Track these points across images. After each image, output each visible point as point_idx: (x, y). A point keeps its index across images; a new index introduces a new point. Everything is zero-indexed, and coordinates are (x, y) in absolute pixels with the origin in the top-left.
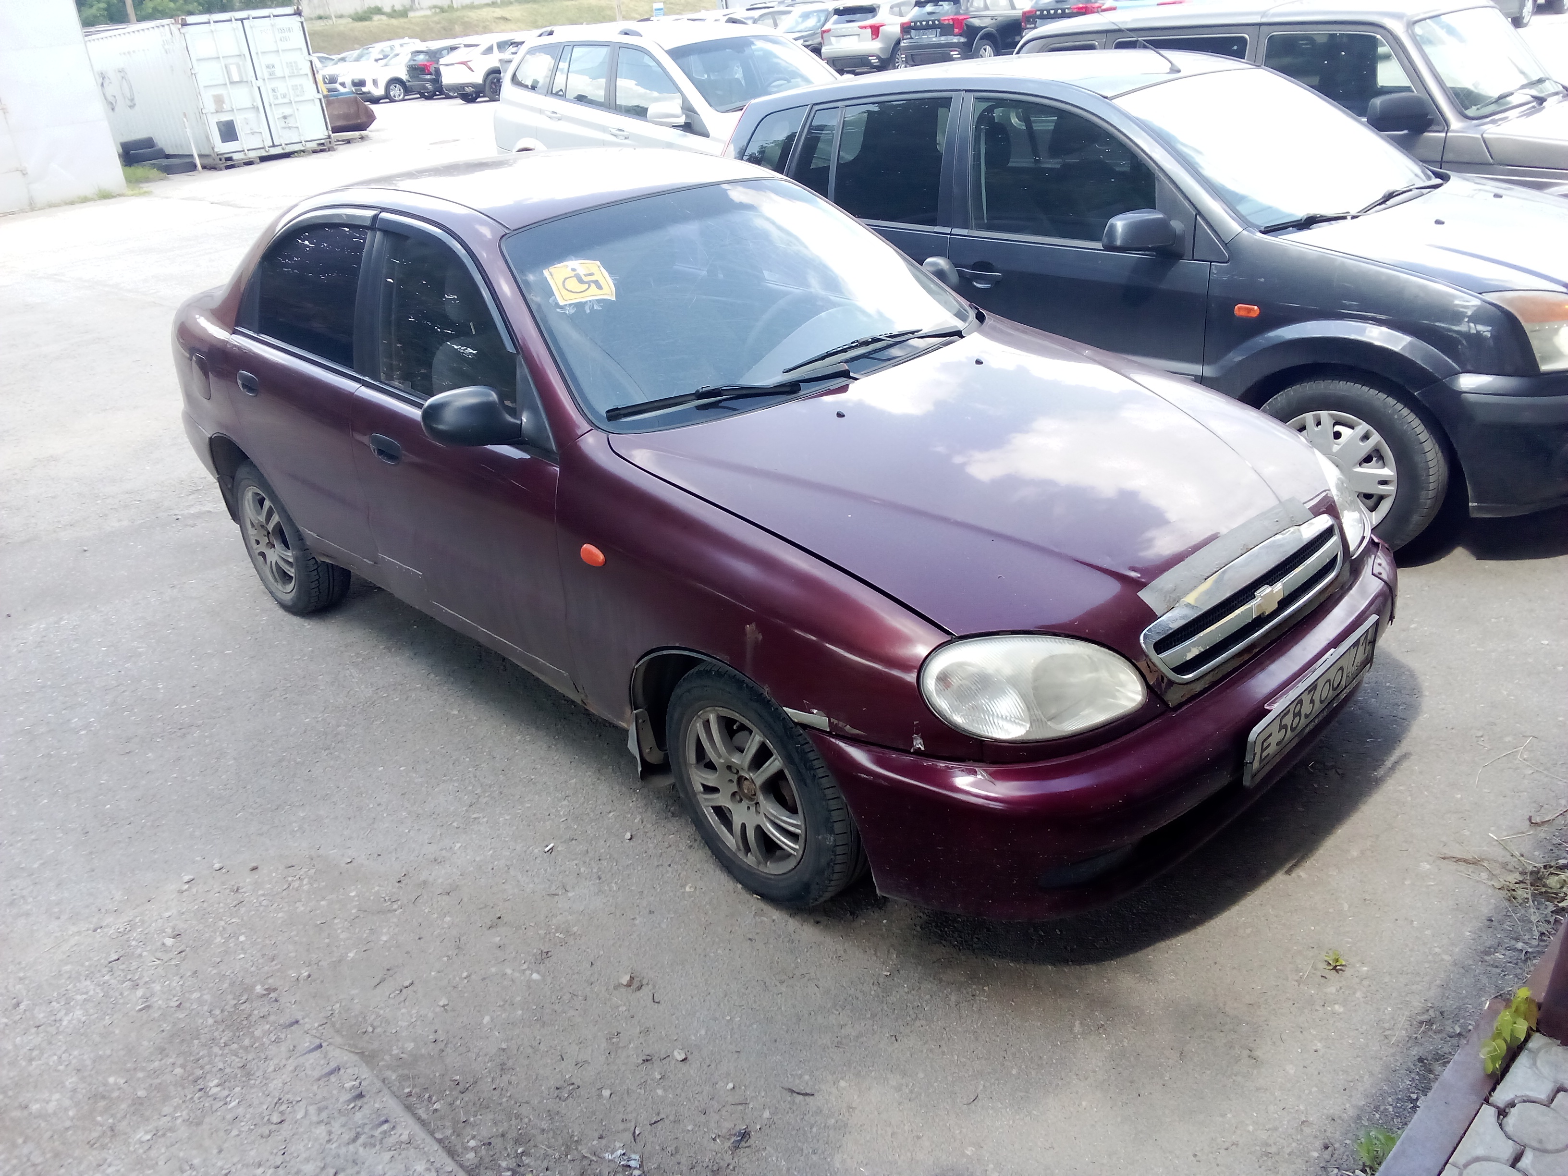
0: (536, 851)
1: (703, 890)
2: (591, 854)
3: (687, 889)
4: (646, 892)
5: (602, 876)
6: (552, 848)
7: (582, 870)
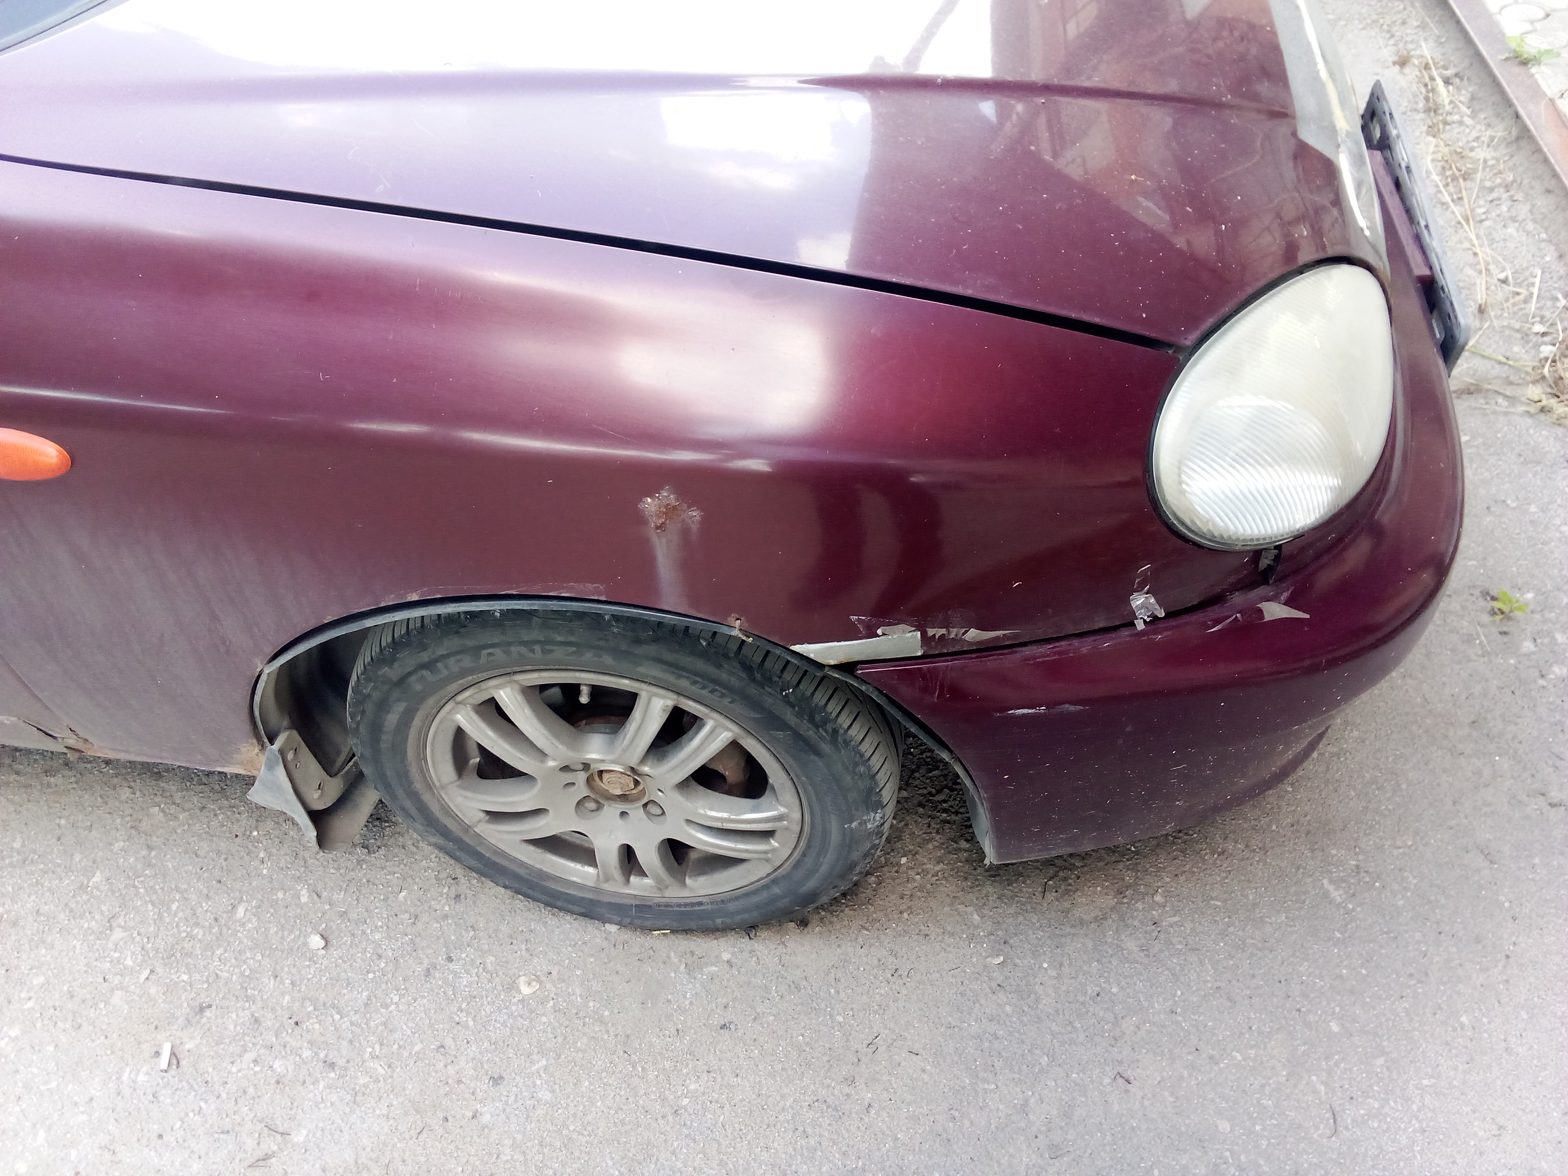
0: (141, 1078)
1: (554, 973)
2: (268, 1021)
3: (526, 990)
4: (449, 1042)
5: (333, 1056)
6: (173, 1054)
7: (278, 1065)
